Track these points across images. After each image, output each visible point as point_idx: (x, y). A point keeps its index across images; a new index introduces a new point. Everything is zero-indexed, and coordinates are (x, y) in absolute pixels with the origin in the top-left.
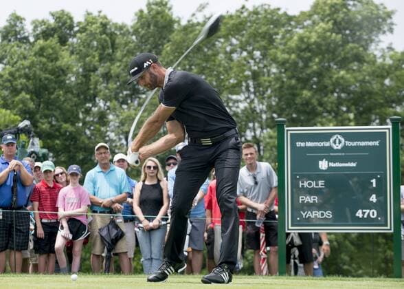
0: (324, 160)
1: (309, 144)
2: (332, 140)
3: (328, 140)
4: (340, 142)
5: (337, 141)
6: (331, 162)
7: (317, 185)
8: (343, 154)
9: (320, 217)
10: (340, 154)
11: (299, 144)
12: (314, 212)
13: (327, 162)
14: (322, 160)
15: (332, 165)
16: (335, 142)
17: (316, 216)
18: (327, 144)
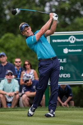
0: (66, 48)
1: (59, 41)
2: (70, 38)
3: (68, 38)
4: (73, 39)
5: (72, 39)
6: (69, 49)
7: (63, 61)
8: (75, 45)
9: (65, 77)
10: (74, 45)
11: (54, 41)
12: (61, 74)
13: (67, 49)
14: (65, 48)
15: (70, 51)
16: (71, 39)
17: (62, 77)
18: (67, 41)
